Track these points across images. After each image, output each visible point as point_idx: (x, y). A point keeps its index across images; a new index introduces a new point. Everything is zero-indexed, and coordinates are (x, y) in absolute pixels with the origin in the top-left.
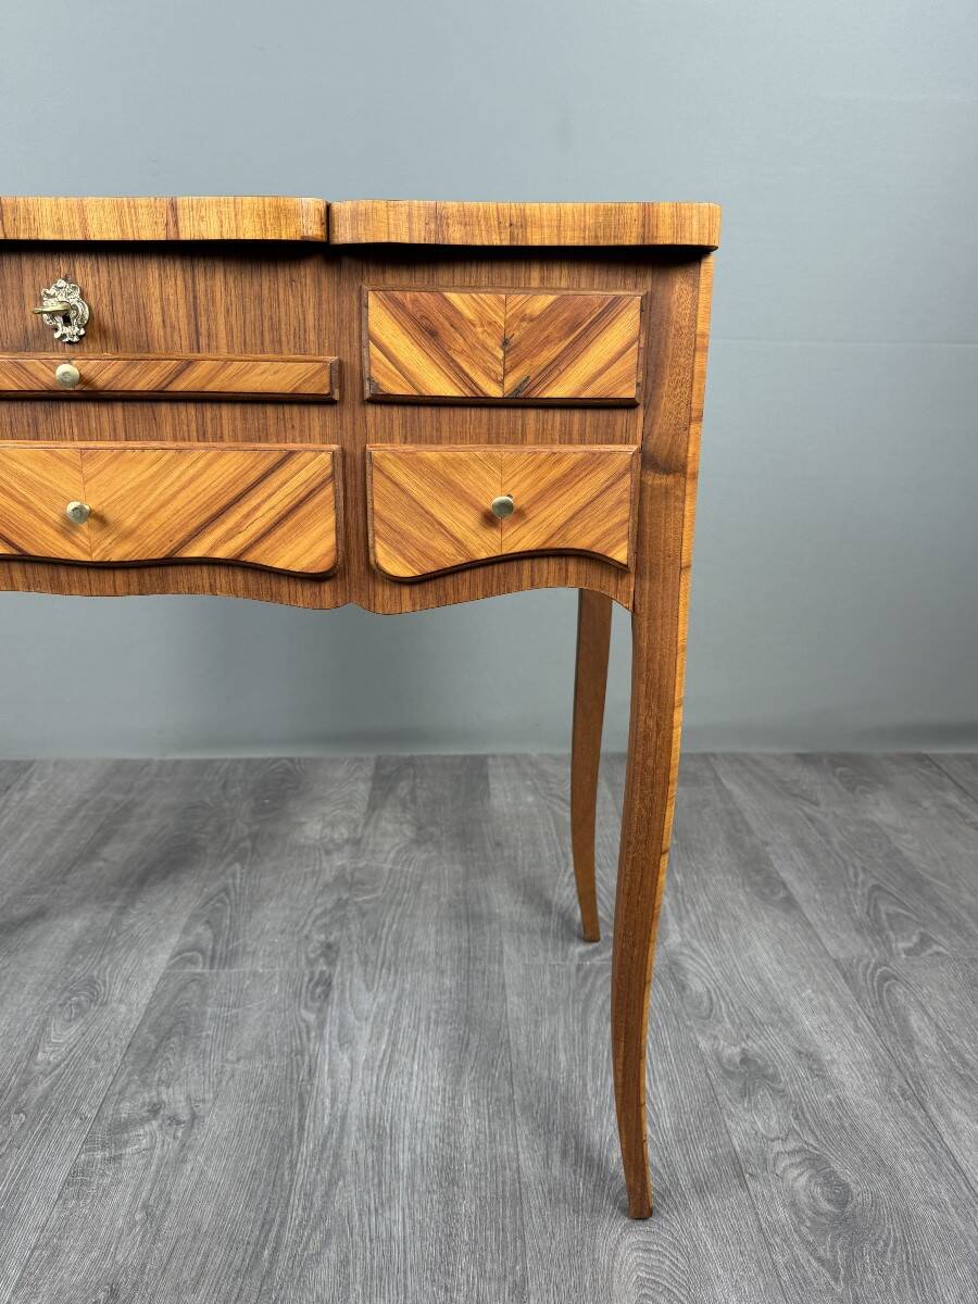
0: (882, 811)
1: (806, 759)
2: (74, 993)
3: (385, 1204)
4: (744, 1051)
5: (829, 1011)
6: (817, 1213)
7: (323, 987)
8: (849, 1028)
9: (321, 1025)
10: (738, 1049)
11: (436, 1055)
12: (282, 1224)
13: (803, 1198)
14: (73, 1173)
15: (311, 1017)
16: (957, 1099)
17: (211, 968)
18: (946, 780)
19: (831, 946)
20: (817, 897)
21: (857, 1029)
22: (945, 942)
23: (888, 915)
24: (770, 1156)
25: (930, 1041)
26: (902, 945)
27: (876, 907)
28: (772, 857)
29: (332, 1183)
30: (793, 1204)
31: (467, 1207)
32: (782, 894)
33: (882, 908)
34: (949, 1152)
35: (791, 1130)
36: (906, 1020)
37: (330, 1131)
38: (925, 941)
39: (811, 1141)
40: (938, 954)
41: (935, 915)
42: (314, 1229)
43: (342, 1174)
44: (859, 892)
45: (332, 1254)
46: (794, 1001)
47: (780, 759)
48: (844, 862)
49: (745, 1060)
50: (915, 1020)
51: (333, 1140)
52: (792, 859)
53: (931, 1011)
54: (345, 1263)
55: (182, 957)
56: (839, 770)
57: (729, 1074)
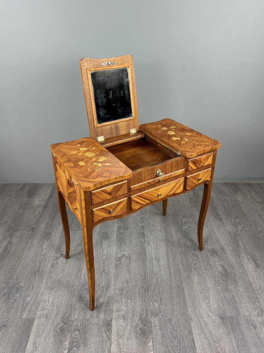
0: (240, 198)
1: (226, 184)
2: (104, 235)
3: (161, 270)
4: (212, 248)
5: (226, 241)
6: (222, 273)
7: (143, 235)
8: (229, 244)
9: (145, 241)
10: (211, 247)
11: (164, 247)
12: (147, 273)
13: (220, 271)
14: (115, 265)
15: (143, 240)
16: (245, 257)
17: (124, 230)
18: (253, 190)
19: (227, 228)
20: (226, 218)
21: (231, 244)
22: (247, 228)
23: (238, 222)
24: (216, 265)
25: (242, 246)
26: (240, 228)
27: (236, 220)
28: (218, 209)
29: (153, 267)
30: (219, 272)
31: (172, 271)
32: (219, 217)
33: (237, 220)
34: (242, 265)
35: (219, 261)
36: (239, 243)
37: (150, 259)
38: (244, 227)
39: (222, 263)
40: (246, 230)
41: (246, 222)
42: (152, 274)
43: (154, 266)
44: (233, 217)
45: (155, 277)
46: (221, 239)
47: (220, 184)
48: (231, 210)
49: (212, 249)
50: (240, 243)
51: (151, 261)
52: (221, 209)
53: (243, 241)
54: (157, 278)
55: (119, 228)
56: (232, 187)
57: (210, 251)
